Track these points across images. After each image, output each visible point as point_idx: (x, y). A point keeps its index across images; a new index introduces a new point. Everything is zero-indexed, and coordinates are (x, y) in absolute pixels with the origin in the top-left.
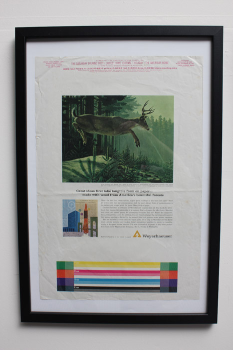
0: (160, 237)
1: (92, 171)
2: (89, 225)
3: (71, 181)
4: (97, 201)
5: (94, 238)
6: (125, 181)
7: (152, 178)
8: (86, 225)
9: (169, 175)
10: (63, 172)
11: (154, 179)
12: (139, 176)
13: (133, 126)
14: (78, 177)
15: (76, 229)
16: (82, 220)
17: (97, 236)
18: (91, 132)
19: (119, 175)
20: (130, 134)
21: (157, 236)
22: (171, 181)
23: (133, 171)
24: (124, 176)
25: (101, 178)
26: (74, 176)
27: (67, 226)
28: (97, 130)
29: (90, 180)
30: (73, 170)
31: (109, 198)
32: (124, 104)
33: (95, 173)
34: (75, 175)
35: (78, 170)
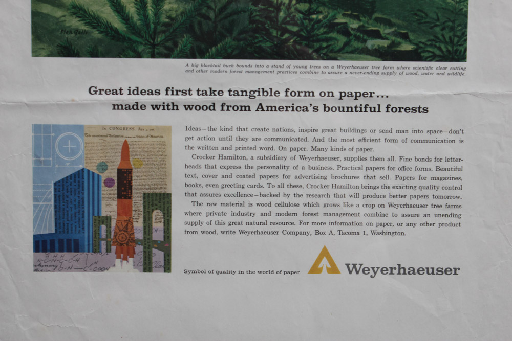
0: (412, 271)
1: (150, 11)
2: (138, 225)
3: (67, 51)
4: (168, 130)
5: (158, 276)
6: (279, 52)
7: (385, 43)
8: (127, 227)
9: (452, 29)
10: (35, 14)
11: (393, 44)
12: (333, 35)
14: (96, 34)
15: (86, 237)
16: (109, 207)
17: (167, 268)
19: (256, 31)
21: (401, 270)
22: (458, 55)
23: (309, 12)
24: (275, 33)
25: (185, 41)
26: (77, 31)
27: (49, 228)
29: (141, 48)
30: (74, 7)
31: (218, 118)
33: (164, 19)
34: (83, 27)
35: (94, 8)
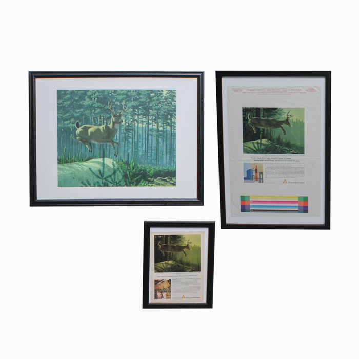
0: (298, 183)
1: (260, 148)
2: (258, 176)
3: (248, 153)
4: (262, 164)
5: (261, 183)
6: (278, 153)
7: (292, 152)
8: (257, 177)
9: (302, 150)
10: (244, 148)
11: (294, 152)
12: (285, 151)
13: (282, 124)
14: (252, 151)
15: (251, 178)
16: (254, 174)
17: (263, 182)
18: (259, 127)
19: (274, 150)
20: (280, 128)
21: (296, 183)
22: (303, 153)
23: (282, 148)
24: (277, 150)
25: (264, 152)
27: (246, 177)
28: (262, 126)
29: (258, 153)
30: (249, 147)
31: (269, 162)
32: (277, 112)
34: (250, 150)
35: (252, 147)
